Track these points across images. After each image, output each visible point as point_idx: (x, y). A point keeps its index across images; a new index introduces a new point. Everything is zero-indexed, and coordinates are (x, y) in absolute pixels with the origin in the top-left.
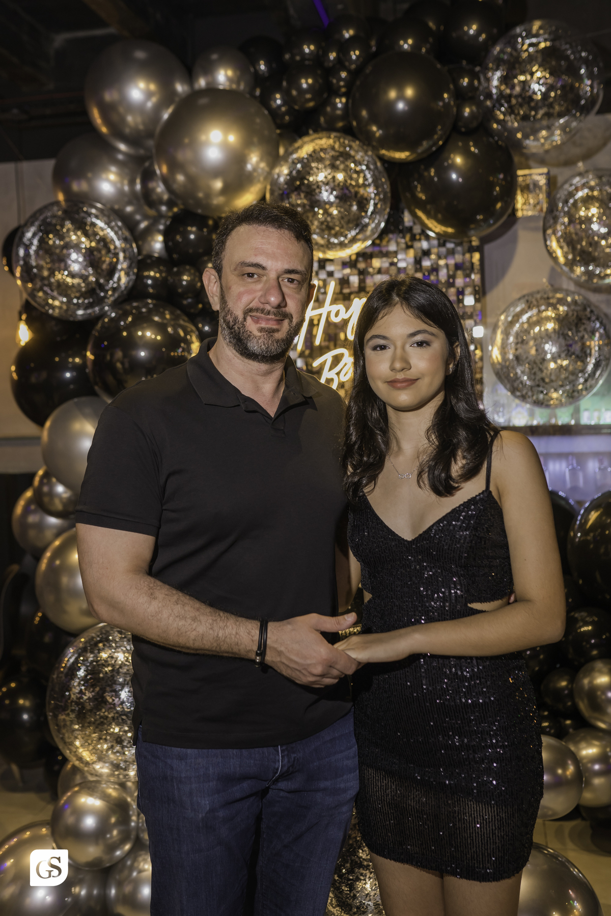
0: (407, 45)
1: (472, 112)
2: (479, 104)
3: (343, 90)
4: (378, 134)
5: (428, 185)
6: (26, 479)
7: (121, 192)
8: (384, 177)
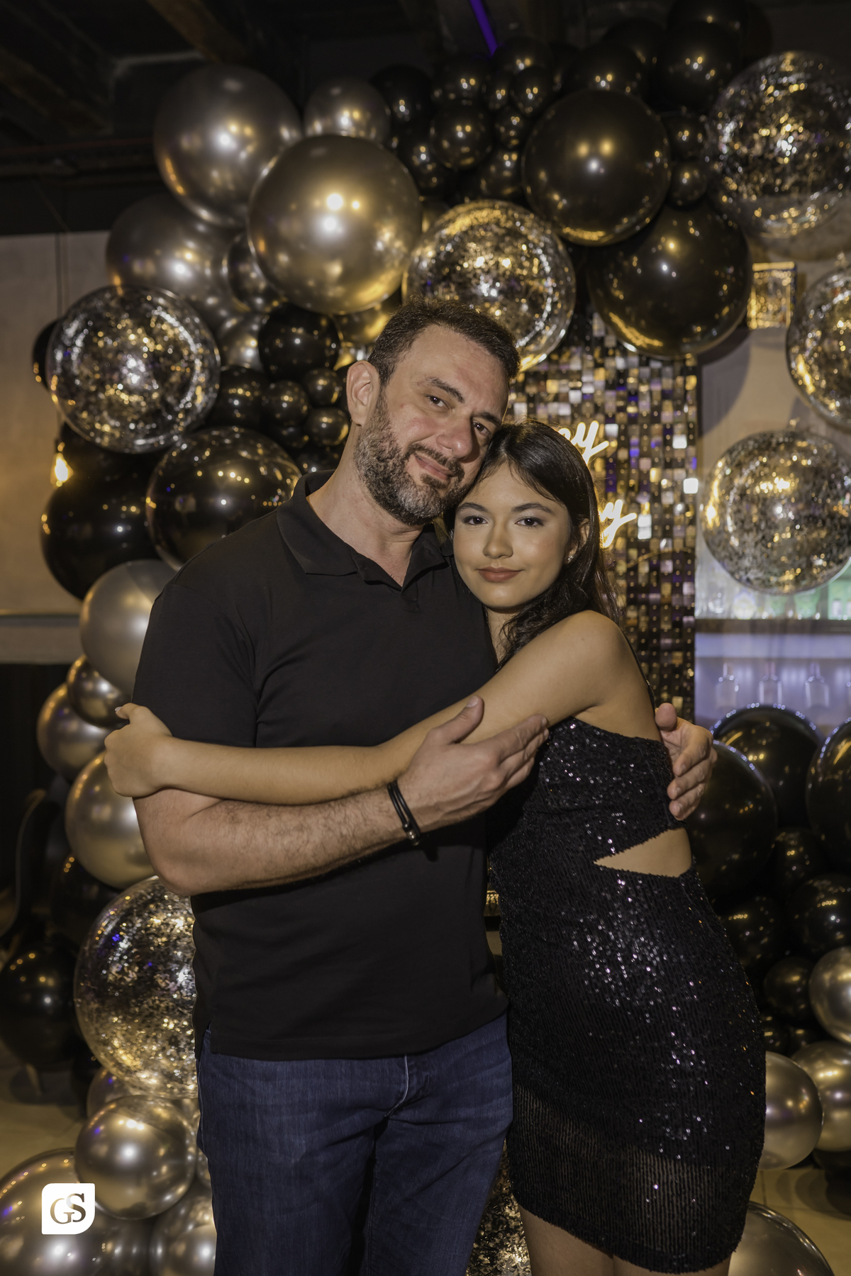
0: (605, 81)
1: (692, 178)
2: (704, 168)
3: (514, 142)
4: (560, 206)
5: (628, 280)
6: (57, 673)
7: (200, 277)
8: (567, 266)
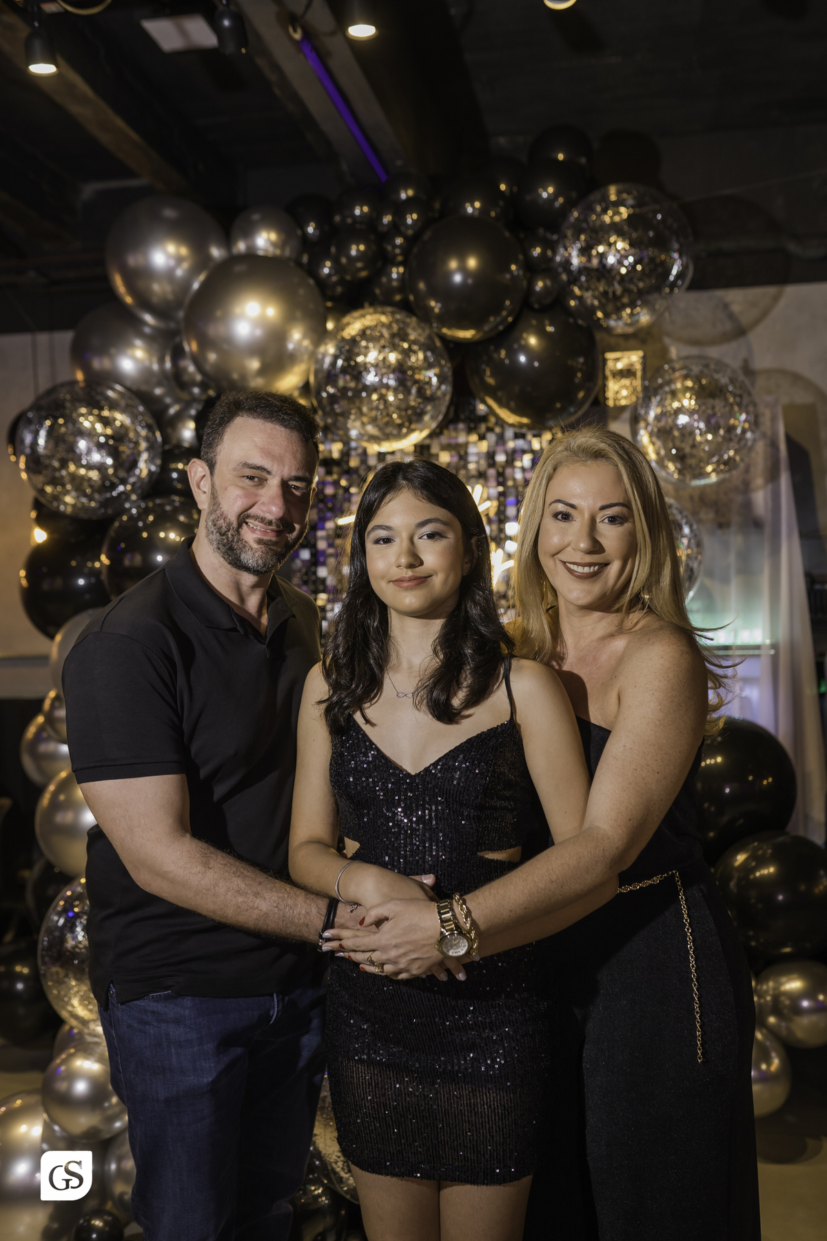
0: (472, 208)
1: (545, 286)
2: (554, 277)
3: (400, 258)
4: (437, 310)
5: (498, 369)
7: (149, 371)
8: (443, 358)
